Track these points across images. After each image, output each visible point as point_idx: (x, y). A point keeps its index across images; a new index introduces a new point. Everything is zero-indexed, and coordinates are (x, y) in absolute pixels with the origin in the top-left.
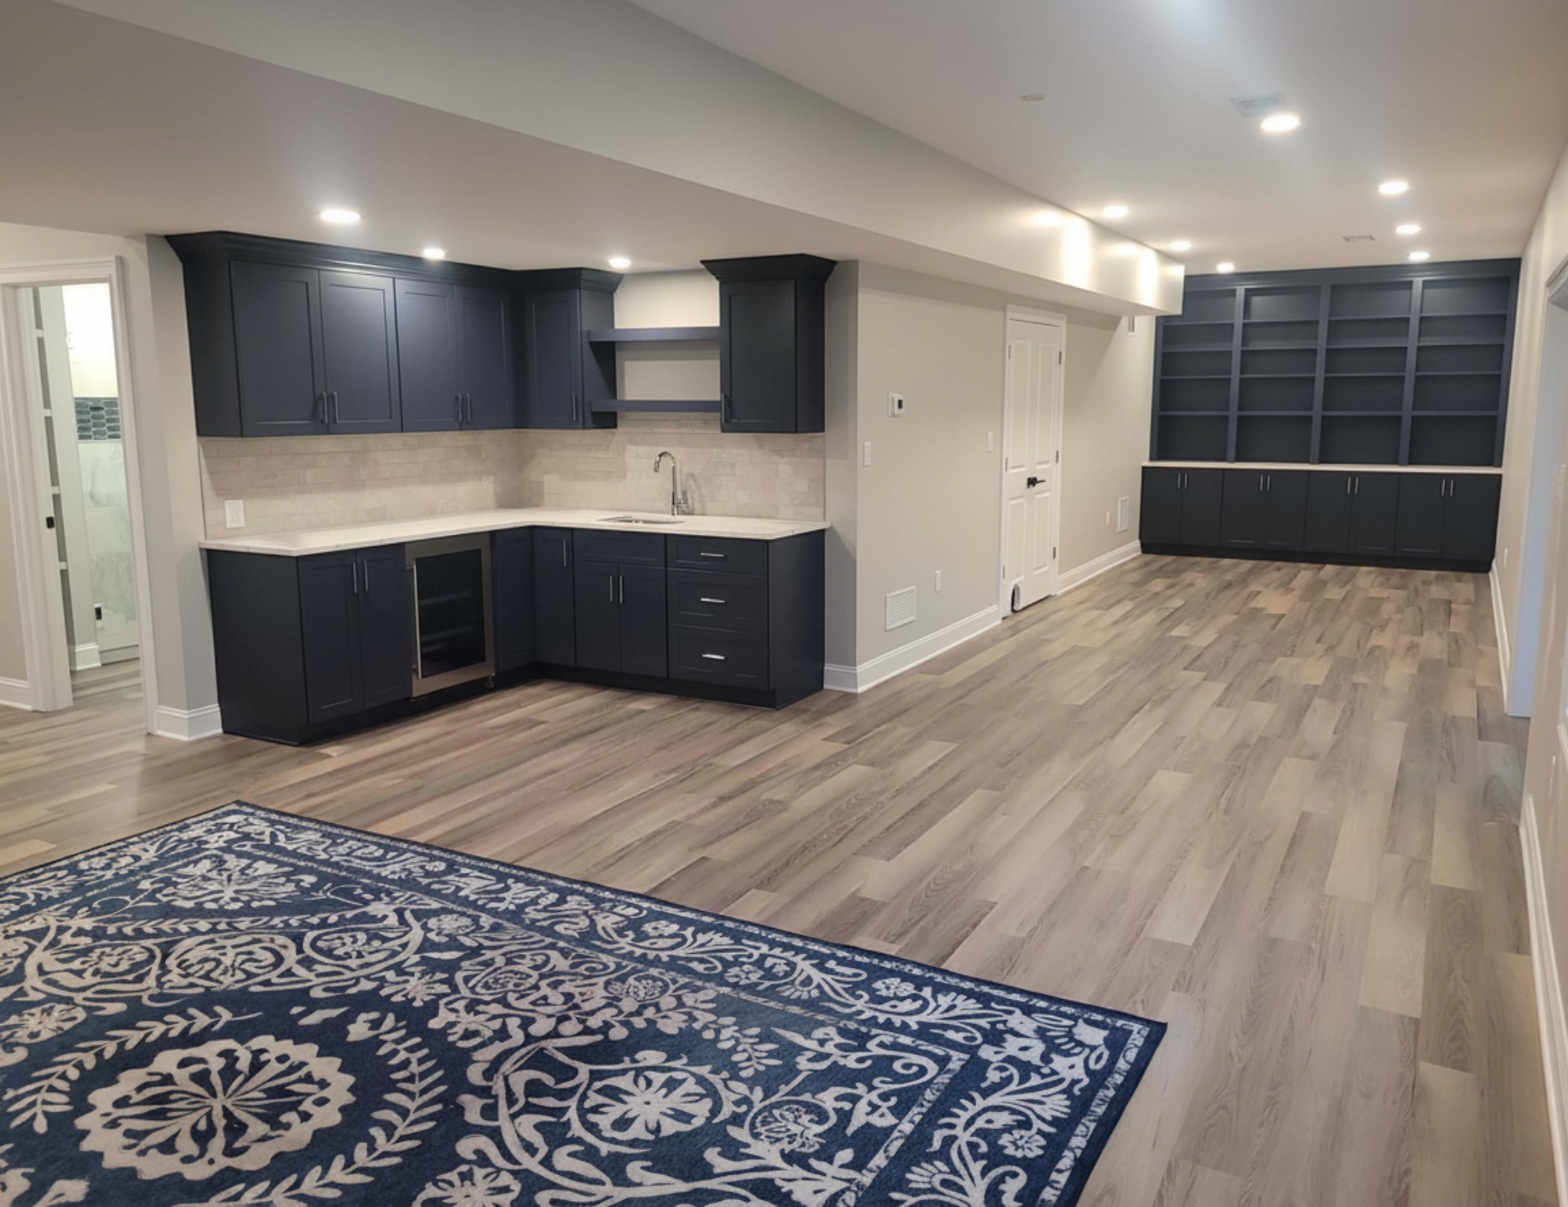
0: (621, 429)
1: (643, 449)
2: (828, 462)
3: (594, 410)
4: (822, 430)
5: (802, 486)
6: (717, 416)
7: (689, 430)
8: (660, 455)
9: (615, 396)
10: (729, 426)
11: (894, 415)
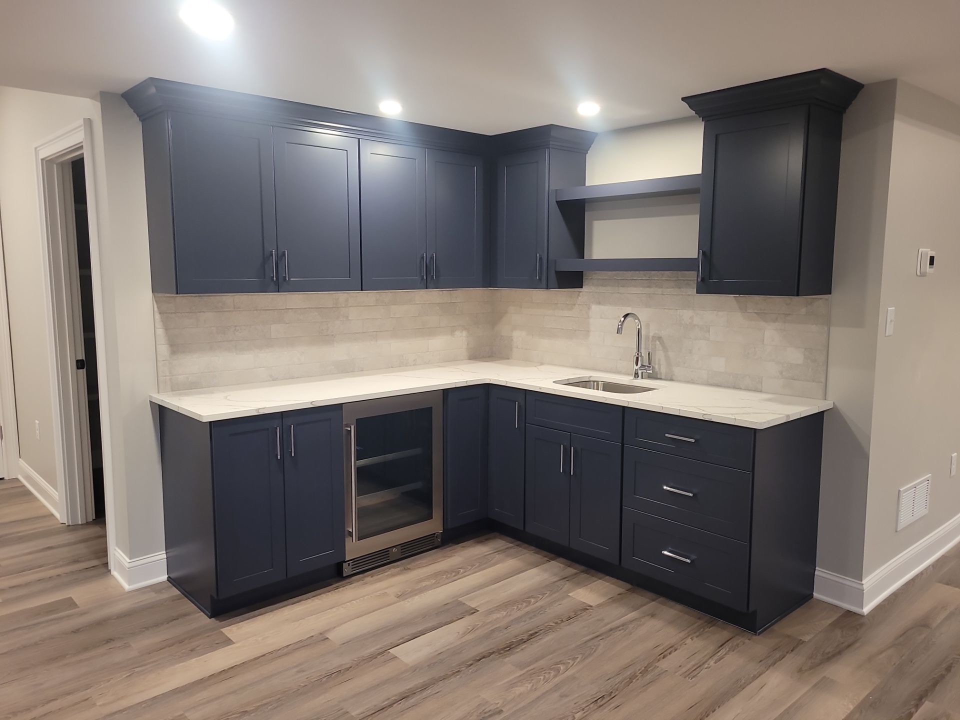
0: (585, 289)
1: (608, 310)
2: (832, 329)
3: (557, 270)
4: (829, 292)
5: (795, 356)
6: (693, 276)
7: (660, 291)
8: (626, 316)
9: (581, 254)
10: (707, 286)
11: (923, 275)
